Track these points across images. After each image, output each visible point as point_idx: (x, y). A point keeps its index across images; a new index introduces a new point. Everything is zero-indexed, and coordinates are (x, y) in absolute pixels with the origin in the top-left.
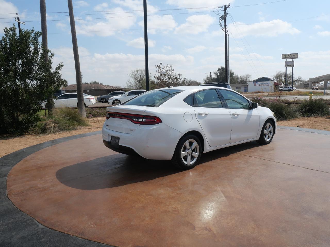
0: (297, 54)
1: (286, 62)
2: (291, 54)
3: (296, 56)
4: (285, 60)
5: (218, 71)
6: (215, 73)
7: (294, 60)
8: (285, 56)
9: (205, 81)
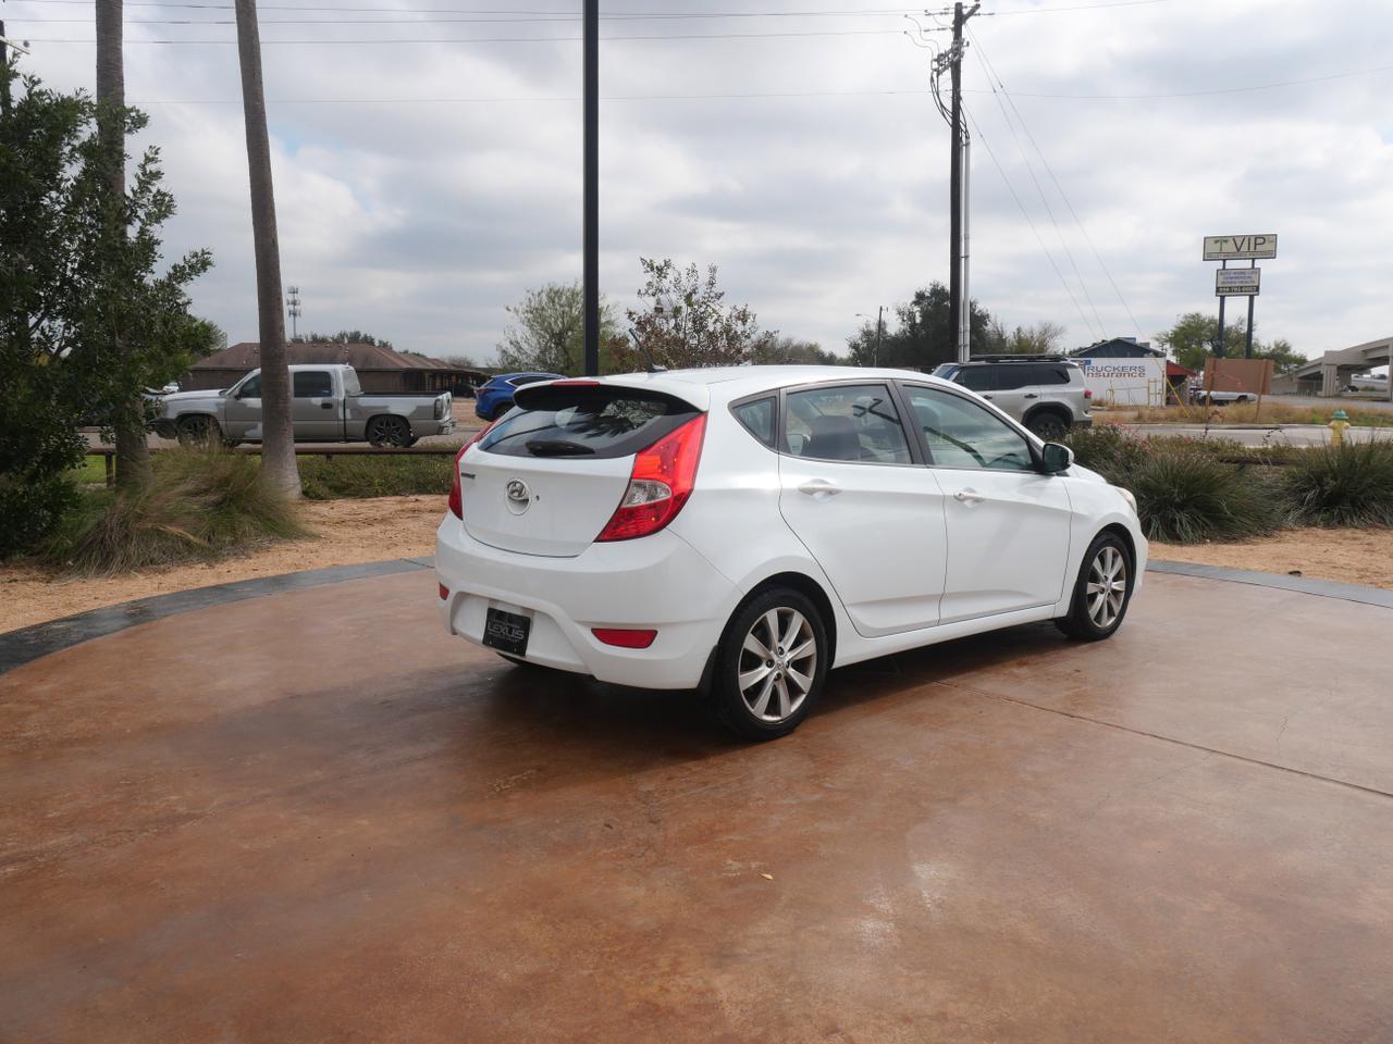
2: (1244, 237)
3: (1267, 247)
5: (916, 303)
6: (901, 314)
7: (1258, 263)
8: (1219, 248)
9: (855, 346)
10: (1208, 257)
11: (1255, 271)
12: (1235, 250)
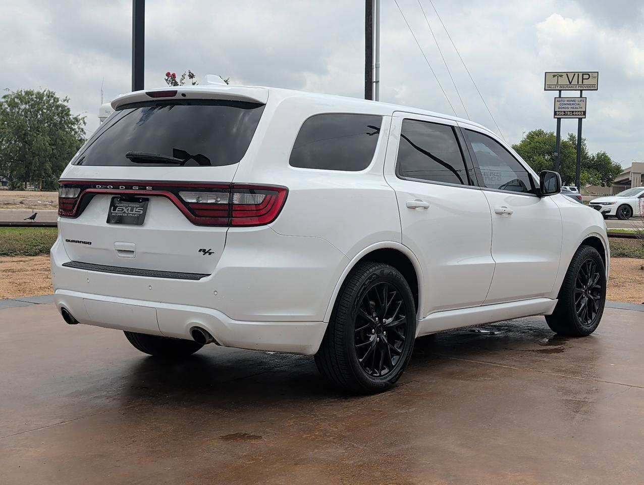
0: (595, 75)
1: (558, 100)
2: (575, 73)
4: (556, 94)
8: (555, 81)
10: (548, 87)
12: (567, 82)
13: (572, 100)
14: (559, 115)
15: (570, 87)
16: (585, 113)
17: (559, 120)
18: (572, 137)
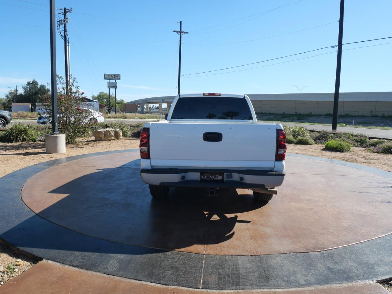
0: (119, 76)
1: (109, 82)
2: (113, 75)
4: (108, 81)
6: (23, 88)
7: (117, 81)
8: (108, 77)
9: (7, 96)
10: (105, 78)
11: (116, 83)
12: (111, 77)
13: (113, 83)
14: (109, 87)
15: (112, 79)
16: (117, 87)
17: (109, 89)
18: (113, 94)
